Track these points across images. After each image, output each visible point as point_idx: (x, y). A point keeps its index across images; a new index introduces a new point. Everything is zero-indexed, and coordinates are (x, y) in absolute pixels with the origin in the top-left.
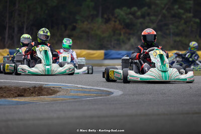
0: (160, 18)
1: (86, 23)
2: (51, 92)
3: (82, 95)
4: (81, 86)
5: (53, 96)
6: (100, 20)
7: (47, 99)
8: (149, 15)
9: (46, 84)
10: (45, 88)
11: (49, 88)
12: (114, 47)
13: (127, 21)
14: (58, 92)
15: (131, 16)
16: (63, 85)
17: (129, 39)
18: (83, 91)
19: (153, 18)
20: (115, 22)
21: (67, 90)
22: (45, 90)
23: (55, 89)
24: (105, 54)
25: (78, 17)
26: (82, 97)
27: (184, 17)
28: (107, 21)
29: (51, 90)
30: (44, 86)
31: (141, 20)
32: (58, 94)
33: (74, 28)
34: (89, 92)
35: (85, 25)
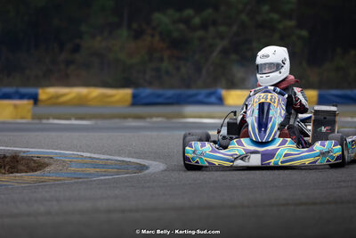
0: (235, 28)
1: (99, 38)
2: (34, 165)
3: (92, 170)
4: (88, 155)
5: (38, 173)
6: (124, 32)
7: (26, 178)
8: (214, 23)
9: (24, 152)
10: (23, 158)
11: (30, 159)
12: (150, 84)
13: (176, 34)
14: (47, 165)
15: (182, 26)
16: (56, 153)
17: (178, 69)
18: (94, 163)
19: (222, 29)
20: (153, 36)
21: (64, 161)
22: (23, 162)
23: (42, 161)
24: (134, 96)
25: (83, 28)
26: (90, 174)
27: (280, 26)
28: (138, 35)
29: (34, 161)
30: (22, 154)
31: (200, 33)
32: (47, 169)
33: (77, 49)
34: (105, 166)
35: (98, 43)
